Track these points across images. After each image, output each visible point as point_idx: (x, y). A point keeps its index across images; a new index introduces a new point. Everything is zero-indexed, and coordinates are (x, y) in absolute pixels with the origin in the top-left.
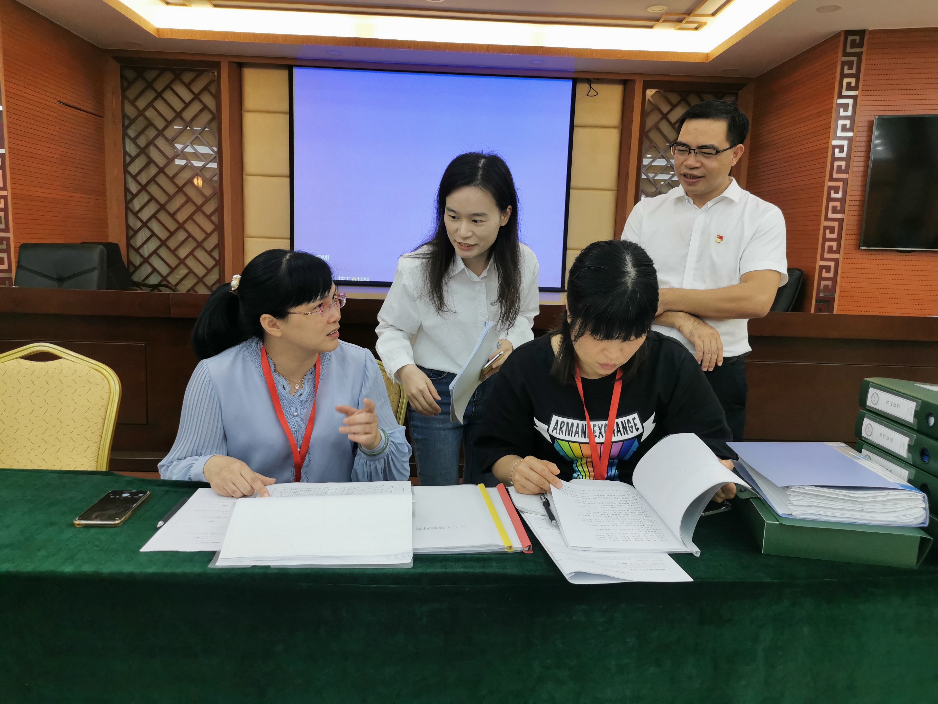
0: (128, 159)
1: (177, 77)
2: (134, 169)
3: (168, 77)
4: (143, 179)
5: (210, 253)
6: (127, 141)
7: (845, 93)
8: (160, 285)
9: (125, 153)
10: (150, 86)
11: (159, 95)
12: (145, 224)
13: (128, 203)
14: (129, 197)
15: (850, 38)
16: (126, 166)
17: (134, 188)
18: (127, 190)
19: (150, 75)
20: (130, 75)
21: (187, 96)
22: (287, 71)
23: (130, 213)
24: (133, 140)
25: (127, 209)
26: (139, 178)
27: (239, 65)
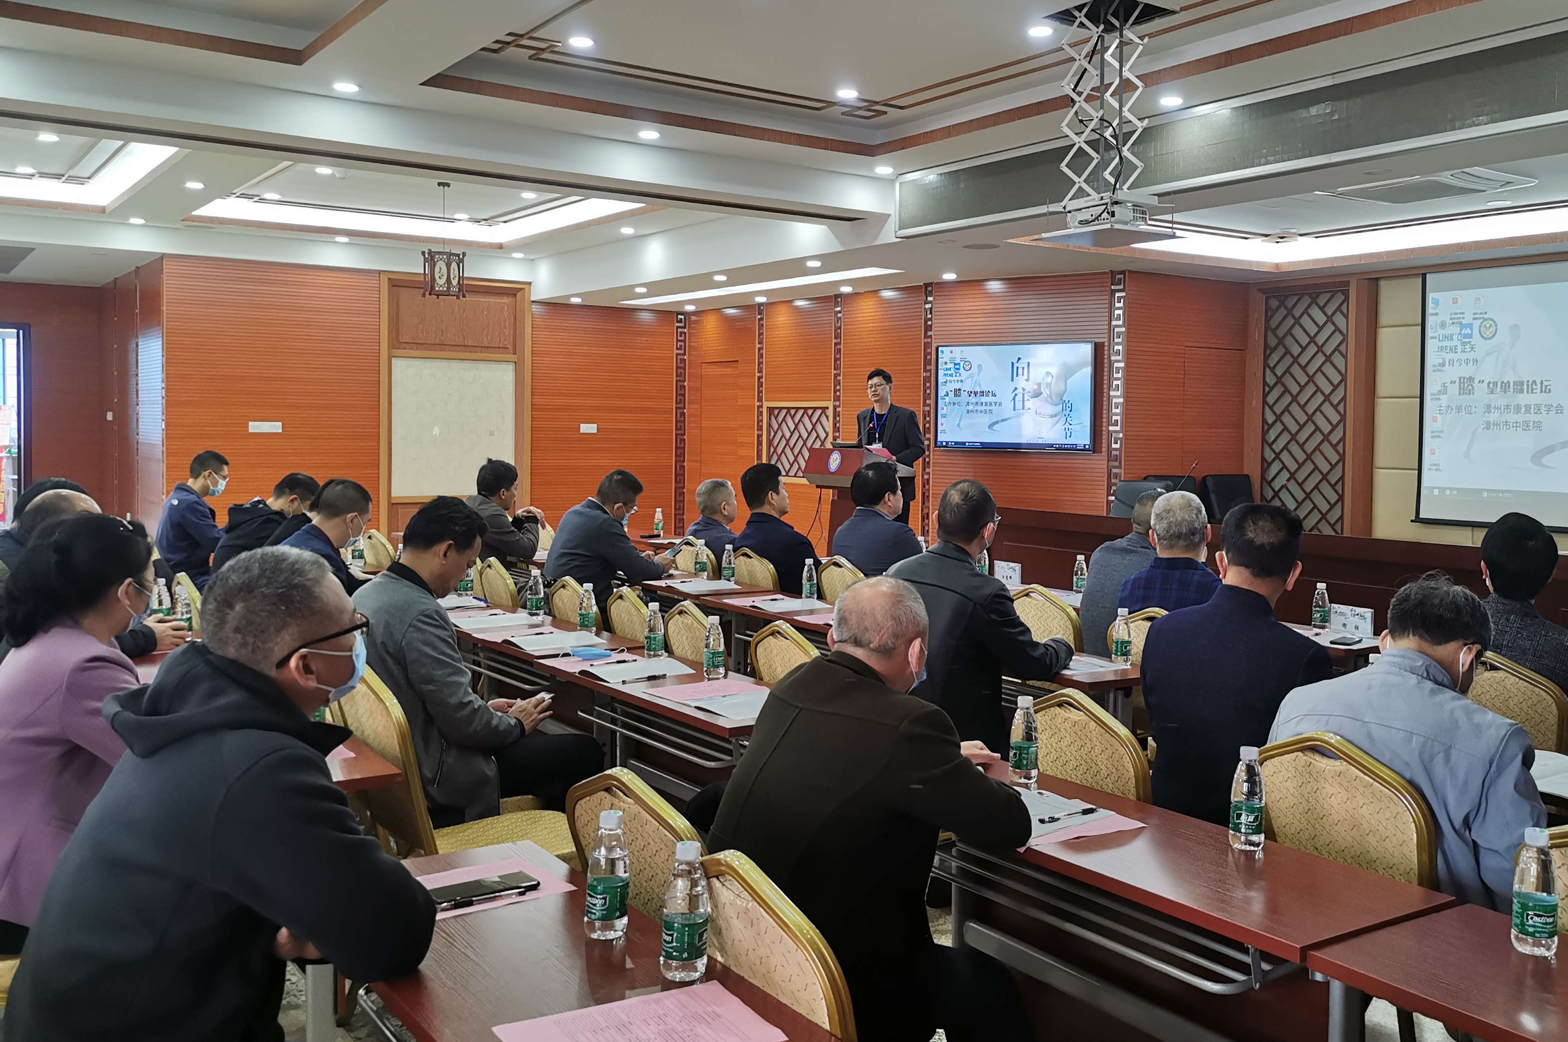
0: (1267, 389)
1: (1314, 301)
2: (1270, 399)
3: (1307, 300)
4: (1278, 409)
6: (1268, 371)
9: (1265, 383)
10: (1290, 312)
11: (1298, 321)
12: (1277, 455)
13: (1265, 433)
14: (1266, 427)
16: (1265, 395)
17: (1270, 418)
18: (1264, 421)
19: (1290, 303)
20: (1274, 303)
21: (1321, 318)
22: (1419, 280)
23: (1266, 445)
24: (1272, 370)
25: (1264, 440)
26: (1275, 408)
27: (1378, 279)
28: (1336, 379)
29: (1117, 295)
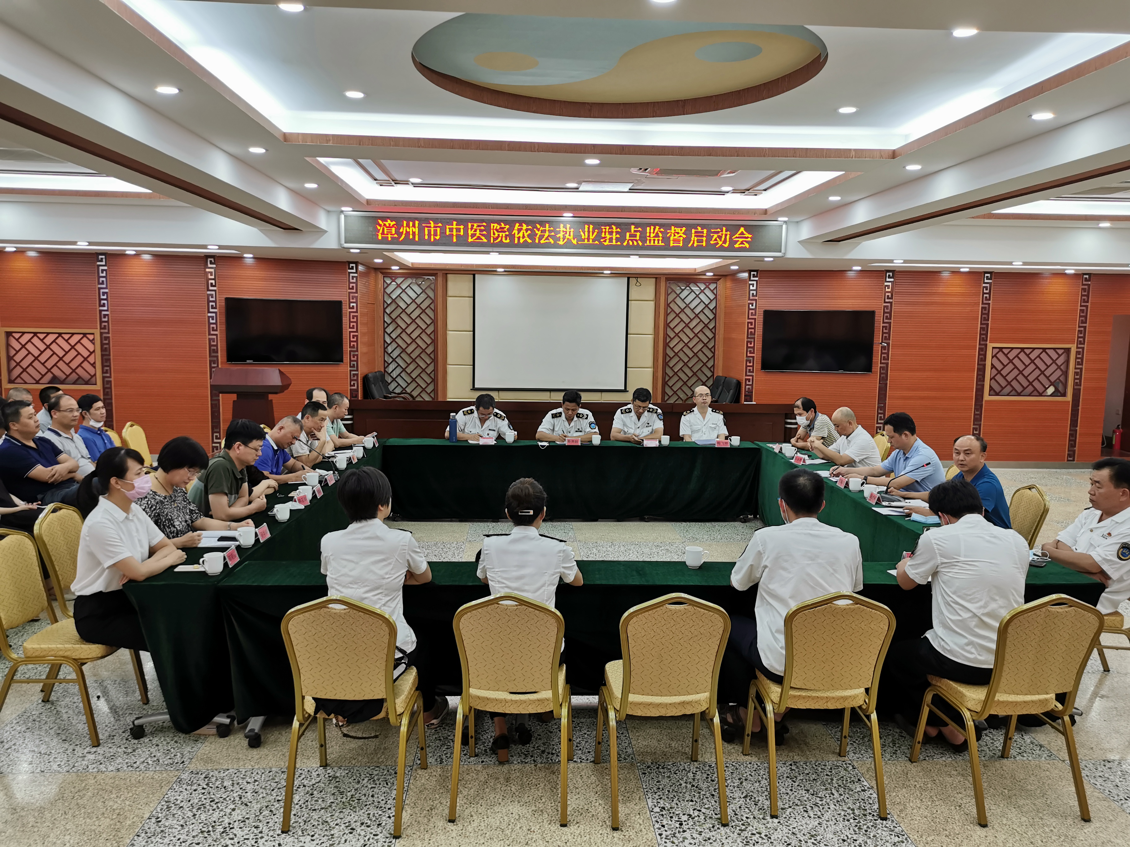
0: (386, 325)
1: (414, 281)
2: (389, 330)
3: (409, 281)
4: (394, 336)
5: (429, 375)
6: (386, 316)
7: (751, 298)
8: (401, 393)
9: (384, 321)
10: (398, 286)
11: (404, 290)
12: (394, 360)
14: (386, 345)
15: (752, 273)
16: (385, 329)
17: (388, 340)
18: (385, 341)
19: (399, 281)
20: (388, 282)
21: (419, 291)
22: (472, 276)
23: (386, 354)
24: (389, 315)
25: (385, 351)
26: (391, 335)
27: (446, 274)
28: (428, 322)
29: (351, 275)
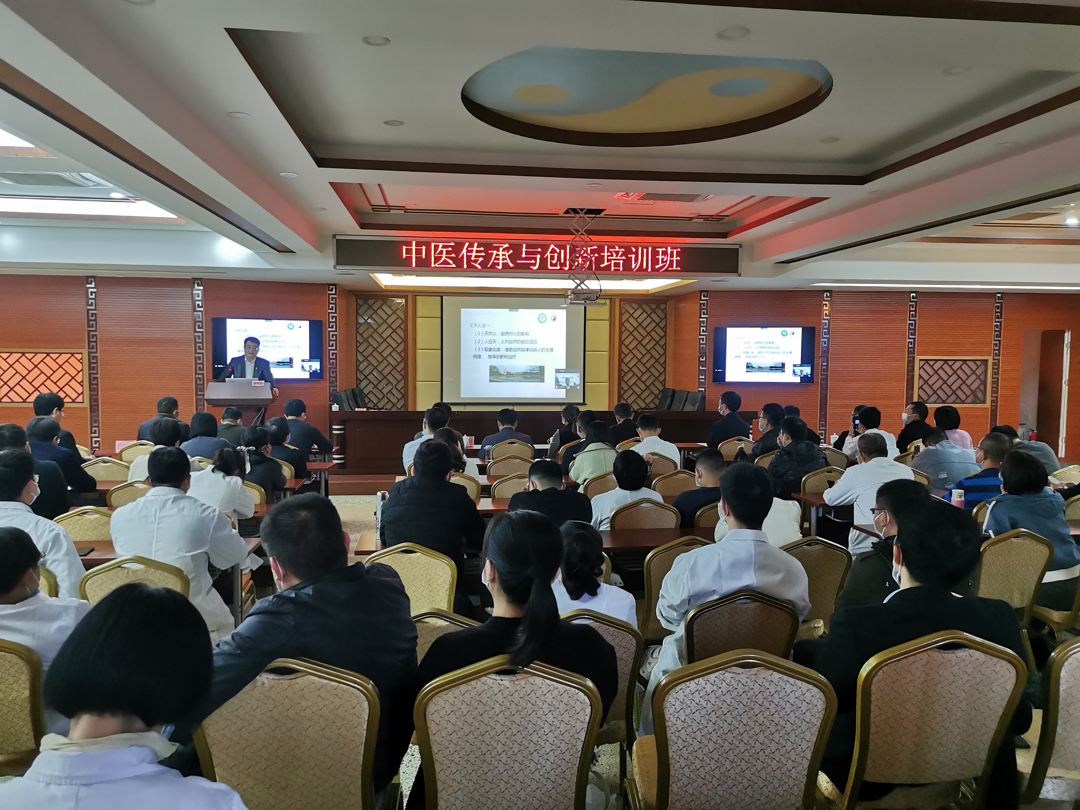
0: (358, 344)
1: (385, 303)
2: (361, 349)
3: (379, 303)
4: (366, 354)
5: (399, 391)
6: (358, 334)
7: (703, 316)
9: (357, 341)
10: (370, 307)
11: (375, 312)
12: (366, 377)
13: (358, 366)
15: (703, 294)
16: (357, 348)
17: (361, 358)
18: (357, 359)
19: (371, 302)
20: (360, 302)
22: (441, 298)
23: (358, 372)
24: (361, 335)
26: (363, 353)
27: (416, 296)
28: (399, 341)
29: (331, 296)
